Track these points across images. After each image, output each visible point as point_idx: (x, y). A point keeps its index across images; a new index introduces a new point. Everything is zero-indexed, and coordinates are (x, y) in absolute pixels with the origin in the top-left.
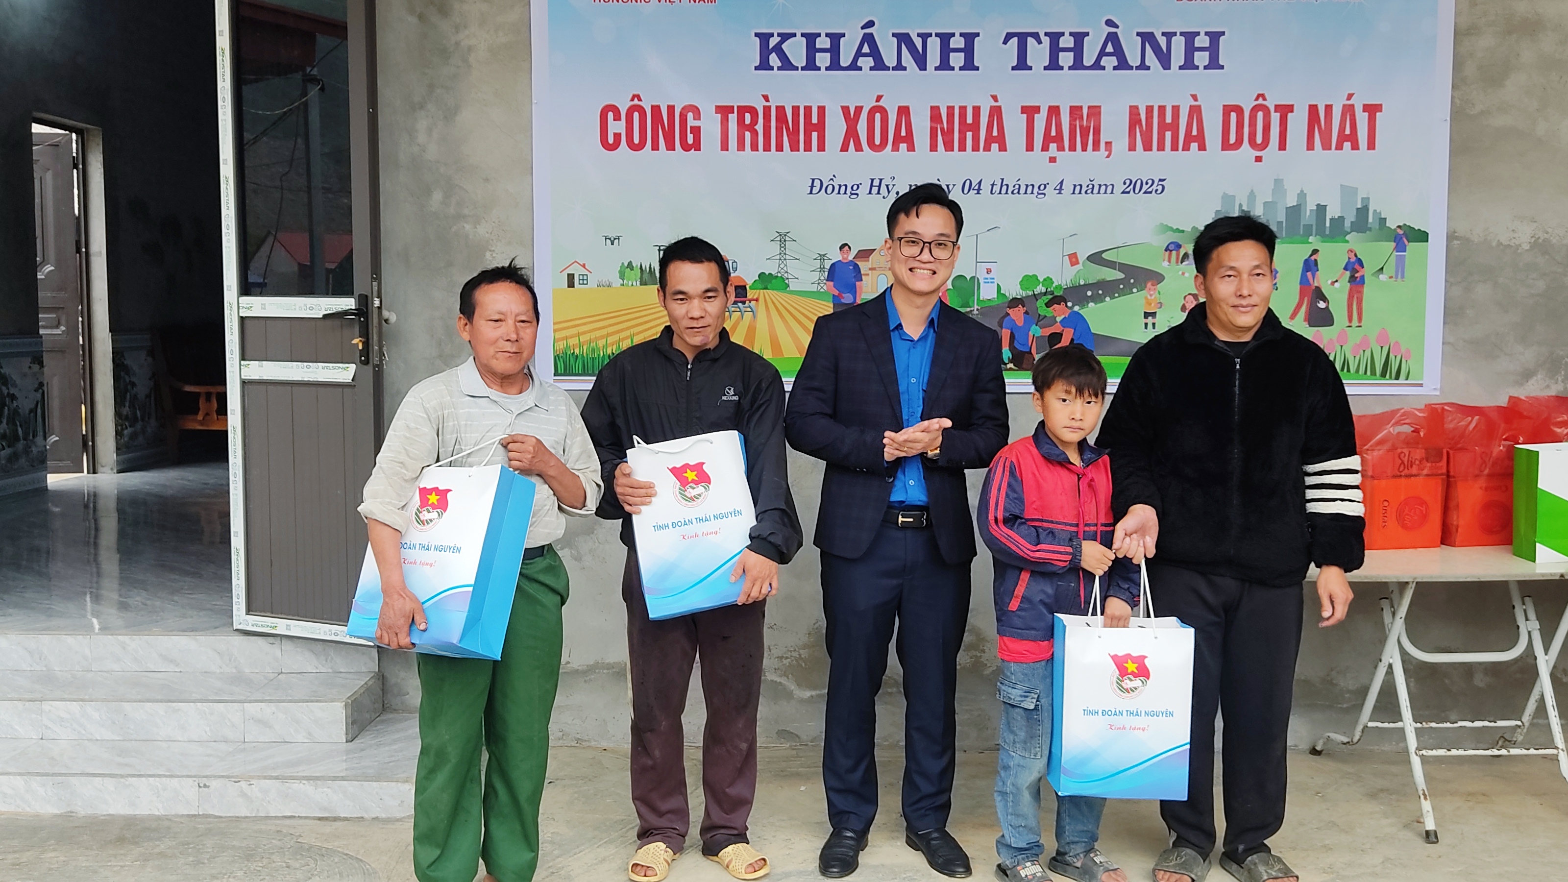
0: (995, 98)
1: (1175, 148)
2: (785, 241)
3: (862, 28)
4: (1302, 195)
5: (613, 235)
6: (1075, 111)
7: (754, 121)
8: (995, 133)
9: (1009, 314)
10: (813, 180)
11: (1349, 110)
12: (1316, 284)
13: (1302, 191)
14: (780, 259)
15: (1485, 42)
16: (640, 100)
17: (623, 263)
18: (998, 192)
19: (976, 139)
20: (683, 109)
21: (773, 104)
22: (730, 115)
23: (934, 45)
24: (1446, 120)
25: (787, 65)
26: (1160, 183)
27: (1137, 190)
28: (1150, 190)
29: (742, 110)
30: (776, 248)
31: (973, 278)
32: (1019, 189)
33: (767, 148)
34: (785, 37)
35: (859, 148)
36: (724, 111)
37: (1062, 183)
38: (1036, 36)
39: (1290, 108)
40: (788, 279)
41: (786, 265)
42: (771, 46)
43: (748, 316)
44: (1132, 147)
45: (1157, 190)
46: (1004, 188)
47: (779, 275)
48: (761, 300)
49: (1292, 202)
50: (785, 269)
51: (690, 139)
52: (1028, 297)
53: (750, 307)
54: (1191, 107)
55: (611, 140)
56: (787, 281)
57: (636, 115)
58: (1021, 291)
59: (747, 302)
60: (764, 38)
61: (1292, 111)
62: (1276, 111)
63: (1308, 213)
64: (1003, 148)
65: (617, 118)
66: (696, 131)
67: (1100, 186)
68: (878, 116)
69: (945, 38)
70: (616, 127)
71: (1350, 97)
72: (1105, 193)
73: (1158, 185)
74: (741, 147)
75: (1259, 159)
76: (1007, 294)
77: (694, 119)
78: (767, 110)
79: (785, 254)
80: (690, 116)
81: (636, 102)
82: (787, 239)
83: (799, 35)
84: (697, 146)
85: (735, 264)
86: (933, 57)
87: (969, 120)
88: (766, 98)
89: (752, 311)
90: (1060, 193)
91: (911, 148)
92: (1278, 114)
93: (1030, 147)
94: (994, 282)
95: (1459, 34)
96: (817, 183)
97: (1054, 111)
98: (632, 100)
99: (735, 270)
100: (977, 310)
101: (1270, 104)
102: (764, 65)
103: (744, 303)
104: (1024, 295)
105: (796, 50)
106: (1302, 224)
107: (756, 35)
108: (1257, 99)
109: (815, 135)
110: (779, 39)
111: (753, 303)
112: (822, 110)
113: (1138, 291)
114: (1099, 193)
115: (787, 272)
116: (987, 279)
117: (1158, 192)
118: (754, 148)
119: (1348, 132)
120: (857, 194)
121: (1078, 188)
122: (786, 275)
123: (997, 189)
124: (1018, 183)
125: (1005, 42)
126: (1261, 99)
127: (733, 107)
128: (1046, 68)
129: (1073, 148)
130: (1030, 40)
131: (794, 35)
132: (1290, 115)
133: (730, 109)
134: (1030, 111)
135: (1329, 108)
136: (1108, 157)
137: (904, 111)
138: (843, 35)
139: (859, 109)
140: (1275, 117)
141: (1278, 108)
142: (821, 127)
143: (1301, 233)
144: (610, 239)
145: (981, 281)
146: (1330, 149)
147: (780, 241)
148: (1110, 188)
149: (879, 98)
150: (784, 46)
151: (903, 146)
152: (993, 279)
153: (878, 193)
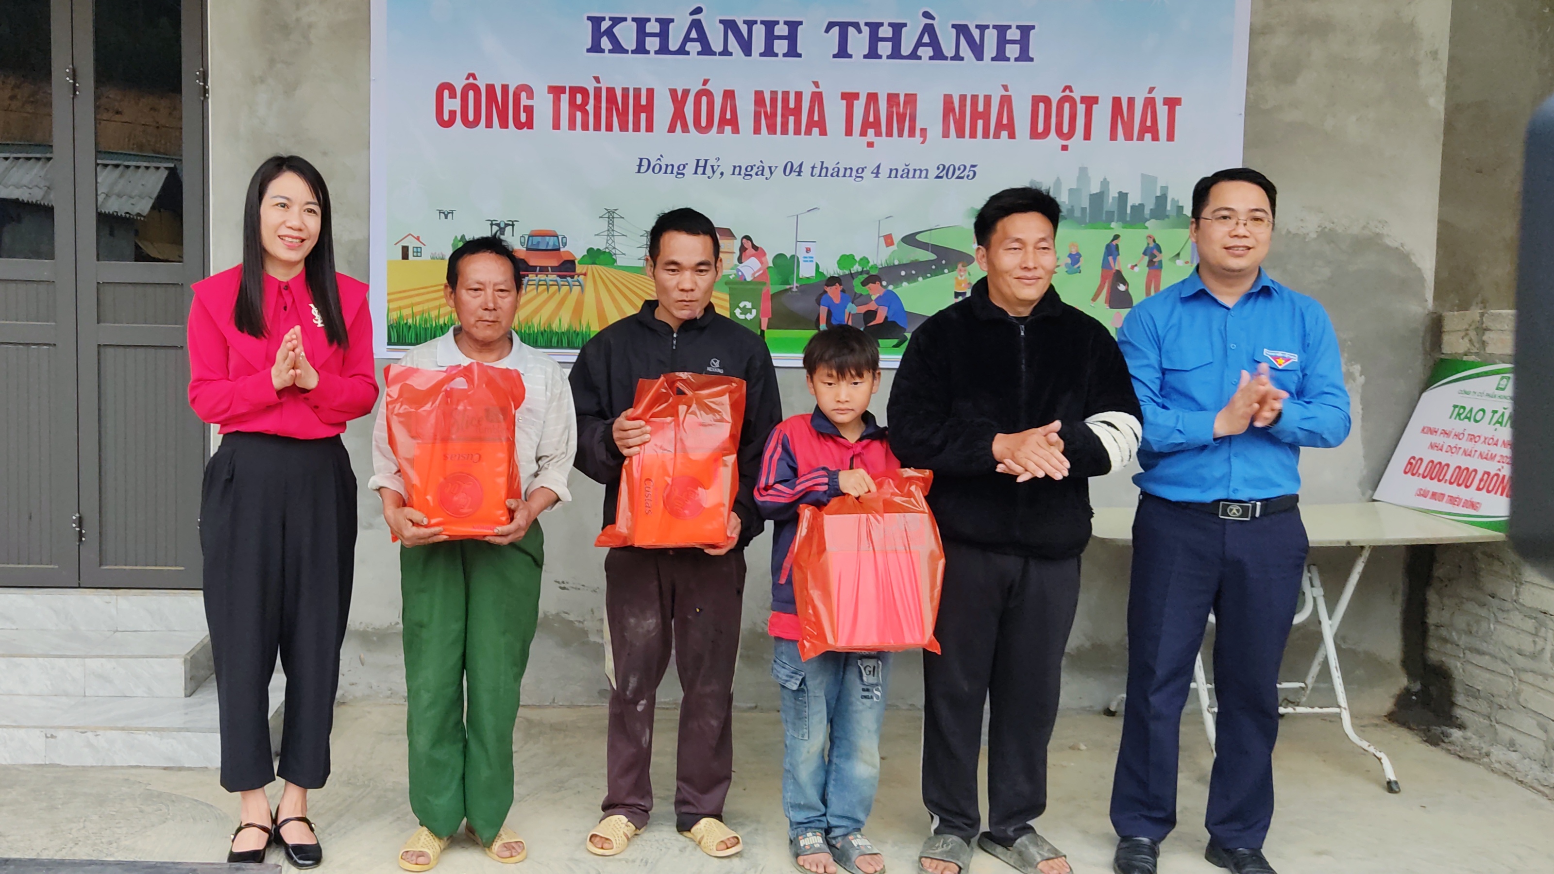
0: (816, 84)
1: (986, 135)
2: (613, 218)
3: (691, 14)
4: (1105, 183)
5: (446, 209)
6: (892, 98)
7: (585, 102)
8: (816, 118)
9: (825, 292)
10: (641, 160)
11: (1150, 103)
12: (1117, 268)
13: (1105, 179)
14: (608, 235)
15: (1278, 41)
16: (475, 78)
17: (456, 237)
18: (818, 174)
19: (798, 123)
20: (517, 88)
21: (604, 85)
22: (562, 96)
23: (759, 32)
24: (1241, 114)
25: (618, 48)
26: (972, 169)
27: (950, 176)
28: (962, 175)
29: (574, 91)
30: (604, 225)
31: (793, 257)
32: (838, 172)
33: (597, 127)
34: (616, 21)
35: (685, 129)
36: (556, 91)
37: (878, 167)
38: (856, 25)
39: (1094, 100)
40: (615, 254)
41: (613, 241)
42: (603, 30)
43: (576, 289)
44: (946, 135)
45: (968, 176)
46: (824, 171)
47: (607, 251)
48: (589, 274)
49: (1095, 189)
50: (613, 245)
51: (523, 118)
52: (845, 276)
53: (578, 281)
54: (1002, 97)
55: (446, 117)
56: (614, 257)
57: (471, 94)
58: (838, 270)
59: (576, 277)
60: (596, 21)
61: (1097, 103)
62: (1082, 102)
63: (1110, 200)
64: (823, 132)
65: (453, 95)
66: (529, 110)
67: (915, 170)
68: (704, 99)
69: (770, 26)
70: (452, 104)
71: (1151, 90)
72: (920, 177)
73: (970, 171)
74: (572, 126)
75: (1065, 148)
76: (825, 273)
77: (528, 98)
78: (598, 91)
79: (613, 230)
80: (523, 95)
81: (471, 80)
82: (615, 216)
83: (629, 19)
84: (529, 124)
85: (564, 239)
86: (758, 43)
87: (792, 105)
88: (597, 79)
89: (580, 285)
90: (877, 176)
91: (736, 130)
92: (1084, 106)
93: (849, 132)
94: (812, 261)
95: (1255, 33)
96: (645, 163)
97: (872, 98)
98: (467, 78)
99: (565, 245)
100: (797, 287)
101: (1077, 95)
102: (595, 48)
103: (572, 277)
104: (841, 274)
105: (627, 34)
106: (1105, 209)
107: (589, 18)
108: (1064, 91)
109: (643, 116)
110: (611, 23)
111: (582, 277)
112: (650, 92)
113: (949, 272)
114: (914, 177)
115: (614, 248)
116: (806, 258)
117: (970, 177)
118: (585, 127)
119: (1149, 123)
120: (683, 174)
121: (894, 172)
122: (613, 251)
123: (817, 171)
124: (838, 166)
125: (827, 31)
127: (564, 88)
128: (865, 57)
129: (889, 134)
130: (851, 30)
131: (625, 19)
132: (1095, 106)
133: (562, 90)
134: (850, 98)
135: (1131, 101)
136: (923, 142)
137: (729, 95)
138: (672, 20)
139: (686, 93)
140: (1081, 108)
141: (1084, 99)
142: (649, 109)
143: (1104, 219)
144: (444, 213)
145: (801, 260)
146: (1132, 140)
147: (609, 218)
148: (924, 173)
149: (705, 82)
150: (615, 30)
151: (728, 129)
152: (812, 258)
153: (704, 173)
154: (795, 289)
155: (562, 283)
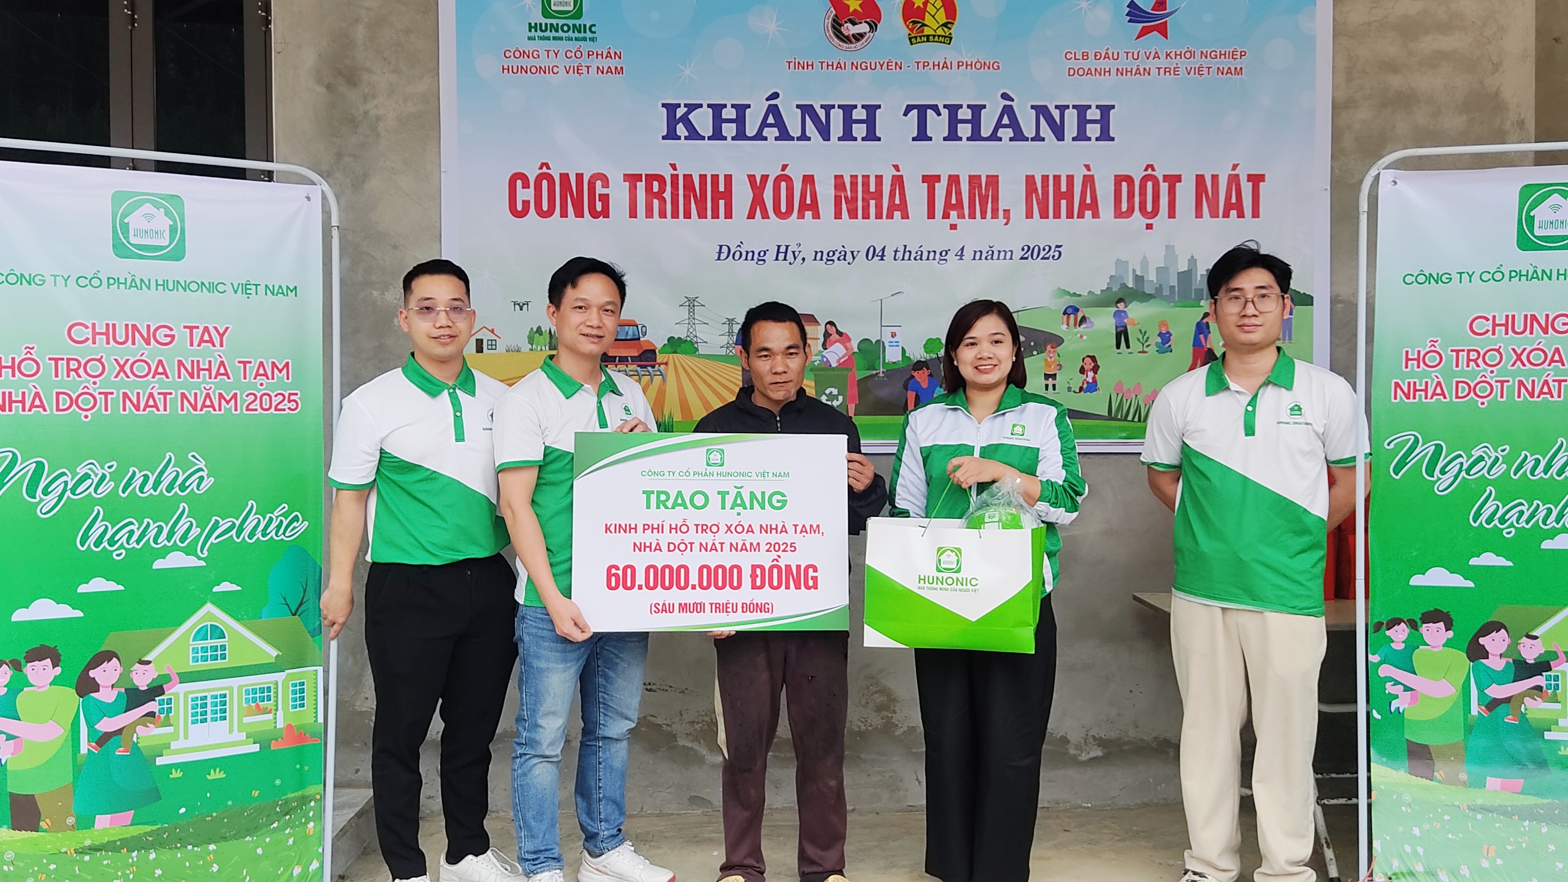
0: (896, 167)
1: (1070, 215)
2: (694, 306)
3: (767, 99)
4: (1192, 261)
5: (521, 300)
6: (974, 180)
7: (662, 189)
8: (897, 202)
9: (913, 377)
10: (721, 246)
11: (1234, 179)
12: (1208, 346)
13: (1192, 257)
14: (689, 324)
15: (1362, 115)
16: (548, 168)
17: (532, 329)
18: (901, 258)
19: (879, 207)
20: (591, 177)
21: (681, 172)
22: (638, 183)
23: (837, 116)
24: (1326, 189)
25: (694, 135)
26: (1057, 249)
27: (1035, 257)
28: (1047, 256)
29: (651, 178)
30: (684, 313)
31: (878, 341)
32: (921, 255)
33: (675, 215)
34: (691, 108)
35: (765, 215)
36: (632, 179)
37: (962, 249)
38: (935, 108)
39: (1178, 178)
40: (697, 343)
41: (695, 330)
42: (678, 116)
43: (658, 379)
44: (1029, 215)
45: (1054, 256)
46: (907, 254)
47: (689, 339)
48: (671, 363)
49: (1183, 267)
50: (694, 333)
51: (599, 206)
53: (659, 371)
54: (1084, 176)
55: (519, 207)
56: (696, 345)
57: (545, 183)
58: (925, 354)
59: (657, 366)
60: (671, 108)
61: (1180, 181)
62: (1164, 181)
64: (905, 216)
65: (526, 185)
66: (605, 198)
67: (999, 252)
68: (783, 185)
69: (848, 110)
70: (525, 194)
71: (1235, 167)
72: (1005, 259)
73: (1055, 251)
74: (649, 214)
75: (1149, 227)
76: (912, 357)
77: (603, 187)
78: (675, 178)
79: (694, 319)
80: (599, 184)
81: (545, 170)
82: (696, 304)
83: (705, 106)
84: (605, 213)
85: (644, 328)
86: (837, 127)
87: (872, 189)
88: (674, 166)
89: (662, 375)
90: (961, 259)
91: (816, 216)
92: (1167, 184)
93: (931, 215)
94: (898, 346)
95: (1337, 108)
96: (725, 249)
97: (954, 180)
98: (541, 168)
99: (645, 334)
100: (883, 372)
101: (1159, 174)
102: (672, 135)
103: (653, 367)
104: (928, 358)
105: (703, 120)
106: (1194, 288)
107: (664, 105)
108: (1146, 170)
109: (722, 203)
110: (686, 109)
111: (663, 367)
112: (728, 178)
114: (998, 259)
115: (696, 336)
116: (892, 342)
117: (1055, 258)
118: (663, 215)
119: (1234, 200)
120: (764, 260)
121: (978, 254)
122: (695, 339)
123: (900, 255)
124: (921, 249)
125: (905, 114)
126: (1150, 169)
127: (641, 175)
128: (945, 139)
129: (972, 216)
130: (930, 112)
131: (701, 106)
132: (1178, 184)
133: (636, 177)
134: (931, 180)
135: (1215, 178)
136: (1006, 224)
137: (809, 180)
138: (749, 106)
139: (765, 178)
140: (1164, 187)
141: (1166, 178)
142: (727, 195)
143: (1193, 297)
144: (519, 304)
145: (887, 345)
146: (1218, 217)
147: (689, 306)
148: (1009, 254)
149: (784, 167)
150: (691, 117)
151: (808, 214)
152: (898, 342)
153: (785, 259)
154: (881, 375)
155: (642, 373)
